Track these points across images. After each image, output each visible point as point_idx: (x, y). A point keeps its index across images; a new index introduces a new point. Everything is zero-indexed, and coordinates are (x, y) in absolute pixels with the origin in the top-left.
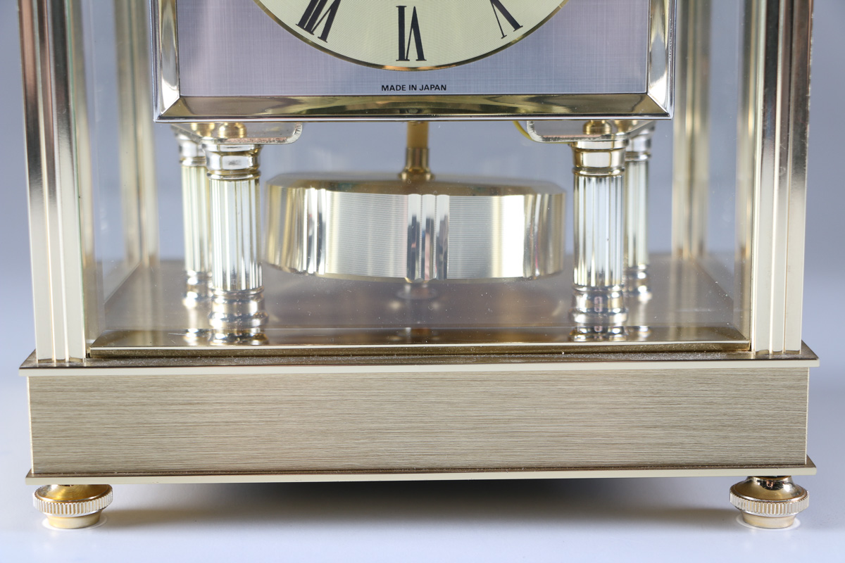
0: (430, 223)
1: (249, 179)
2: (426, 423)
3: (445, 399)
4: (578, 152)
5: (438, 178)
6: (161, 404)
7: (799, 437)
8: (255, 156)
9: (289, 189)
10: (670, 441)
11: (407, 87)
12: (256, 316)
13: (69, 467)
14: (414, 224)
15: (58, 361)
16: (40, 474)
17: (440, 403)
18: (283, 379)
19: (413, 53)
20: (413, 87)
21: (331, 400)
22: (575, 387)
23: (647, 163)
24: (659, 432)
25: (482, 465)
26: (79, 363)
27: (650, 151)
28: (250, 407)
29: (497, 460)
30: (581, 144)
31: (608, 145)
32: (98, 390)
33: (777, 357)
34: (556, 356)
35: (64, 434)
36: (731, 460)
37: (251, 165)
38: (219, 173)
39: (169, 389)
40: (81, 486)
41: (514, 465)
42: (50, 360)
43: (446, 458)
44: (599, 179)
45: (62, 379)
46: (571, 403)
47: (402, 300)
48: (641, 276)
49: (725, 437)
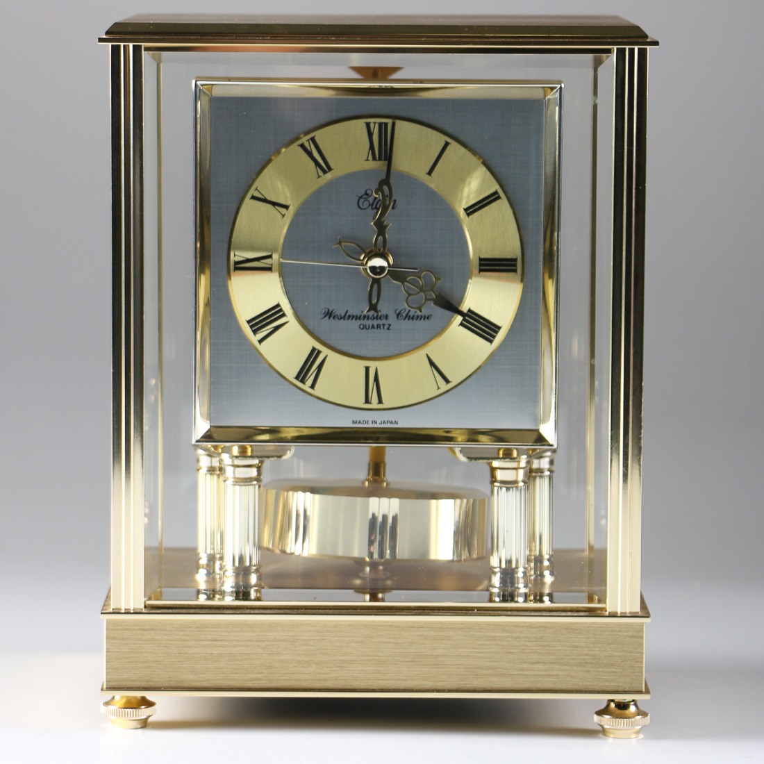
0: (385, 517)
1: (254, 485)
2: (379, 657)
3: (393, 640)
4: (493, 470)
5: (392, 486)
6: (196, 640)
7: (639, 672)
8: (259, 468)
9: (282, 493)
10: (549, 673)
11: (370, 422)
12: (255, 586)
13: (130, 684)
14: (374, 517)
15: (125, 609)
16: (110, 688)
17: (388, 643)
18: (279, 624)
19: (374, 399)
20: (374, 422)
21: (314, 640)
22: (483, 634)
23: (550, 477)
24: (540, 666)
25: (418, 688)
26: (141, 611)
27: (554, 468)
28: (257, 644)
29: (428, 684)
30: (495, 464)
31: (514, 465)
32: (153, 629)
33: (623, 616)
34: (470, 612)
35: (127, 660)
36: (591, 688)
37: (256, 474)
38: (233, 480)
39: (202, 630)
40: (135, 697)
41: (440, 688)
42: (120, 609)
43: (393, 682)
44: (508, 489)
45: (129, 621)
46: (480, 645)
47: (363, 578)
48: (546, 563)
49: (587, 671)
